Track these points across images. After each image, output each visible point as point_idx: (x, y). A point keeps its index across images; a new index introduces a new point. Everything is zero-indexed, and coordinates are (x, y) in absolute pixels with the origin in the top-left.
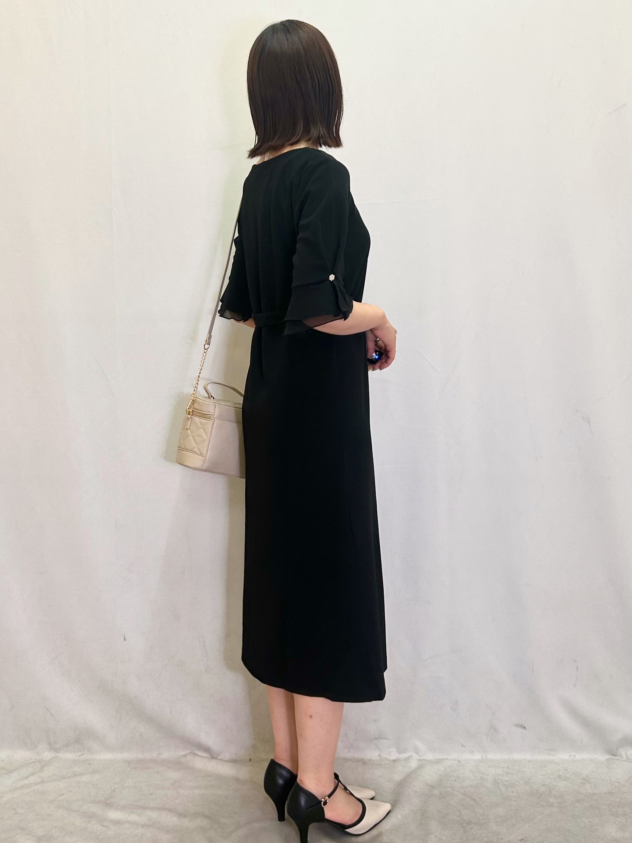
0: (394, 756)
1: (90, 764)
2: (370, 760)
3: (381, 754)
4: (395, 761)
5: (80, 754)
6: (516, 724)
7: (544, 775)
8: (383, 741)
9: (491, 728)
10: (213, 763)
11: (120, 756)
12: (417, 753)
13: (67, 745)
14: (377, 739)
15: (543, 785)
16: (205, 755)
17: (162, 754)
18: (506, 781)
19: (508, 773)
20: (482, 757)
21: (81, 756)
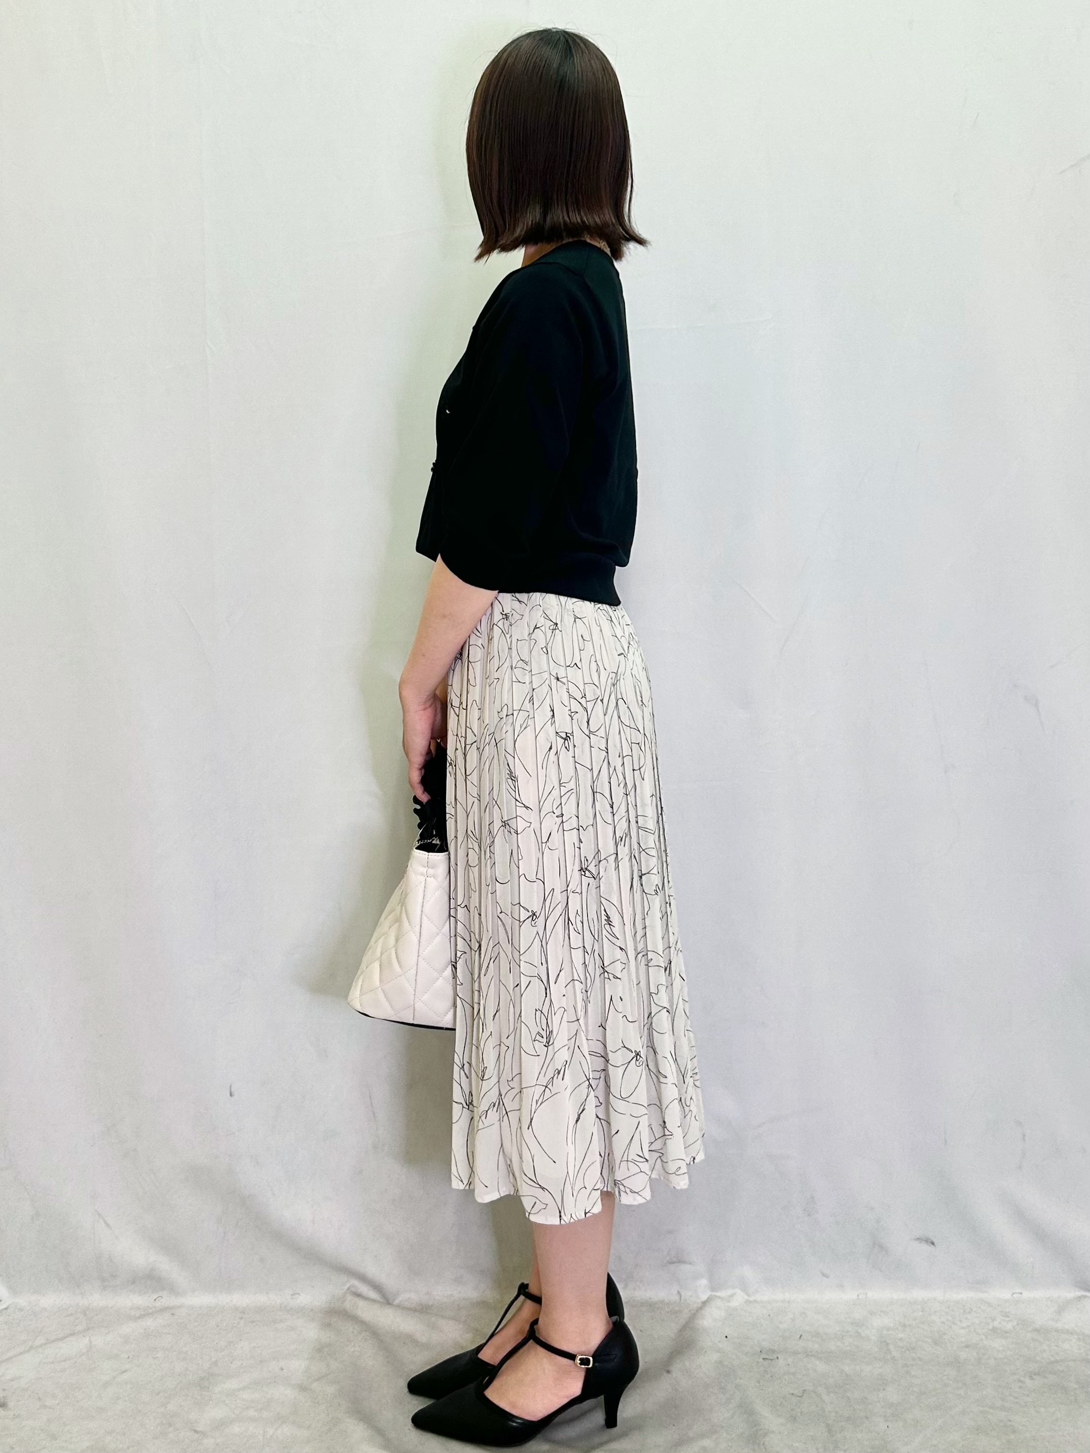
0: (703, 1294)
1: (172, 1314)
2: (662, 1302)
3: (680, 1291)
4: (704, 1303)
5: (155, 1298)
6: (918, 1237)
7: (968, 1326)
8: (685, 1268)
9: (874, 1244)
10: (388, 1310)
11: (224, 1299)
12: (745, 1289)
13: (133, 1282)
14: (672, 1263)
15: (967, 1347)
16: (373, 1295)
17: (301, 1293)
18: (901, 1339)
19: (904, 1326)
20: (858, 1296)
21: (157, 1299)
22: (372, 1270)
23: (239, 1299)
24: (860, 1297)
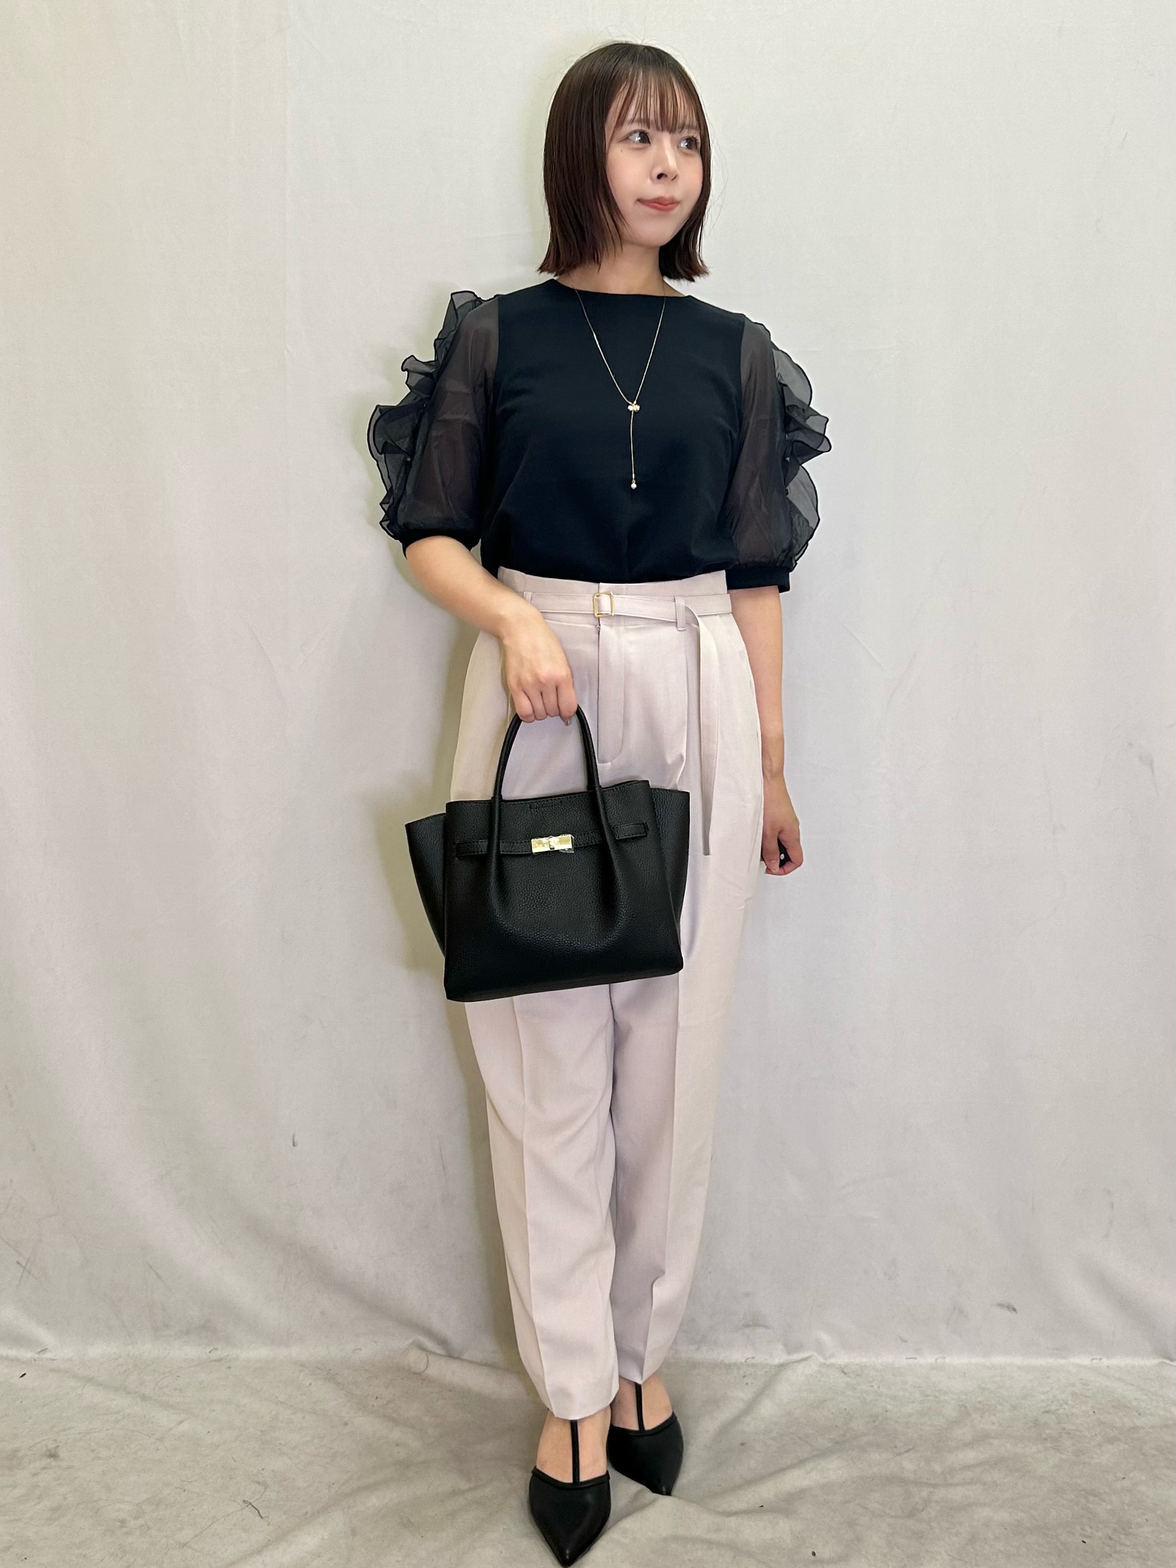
0: (779, 1358)
1: (229, 1368)
2: (735, 1364)
3: (755, 1355)
4: (782, 1366)
5: (209, 1350)
6: (1000, 1303)
7: (1047, 1392)
8: (759, 1331)
9: (955, 1308)
10: (455, 1366)
11: (282, 1352)
12: (820, 1352)
13: (188, 1333)
14: (748, 1326)
15: (1047, 1412)
16: (439, 1350)
17: (362, 1348)
18: (980, 1402)
19: (983, 1389)
20: (936, 1360)
21: (213, 1352)
22: (437, 1323)
23: (296, 1352)
24: (939, 1361)
